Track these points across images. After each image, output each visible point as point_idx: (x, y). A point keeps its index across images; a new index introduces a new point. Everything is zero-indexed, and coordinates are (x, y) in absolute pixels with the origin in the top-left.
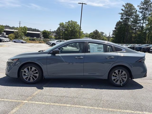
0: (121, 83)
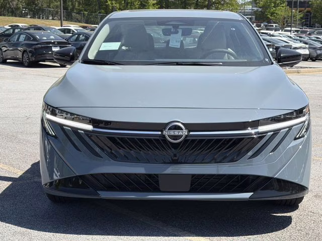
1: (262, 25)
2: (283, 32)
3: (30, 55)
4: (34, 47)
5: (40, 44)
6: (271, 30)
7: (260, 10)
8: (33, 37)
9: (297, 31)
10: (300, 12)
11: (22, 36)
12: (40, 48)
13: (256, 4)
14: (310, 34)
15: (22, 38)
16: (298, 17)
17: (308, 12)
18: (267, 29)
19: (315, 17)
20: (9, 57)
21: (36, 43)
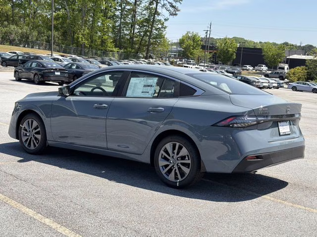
0: (176, 178)
1: (184, 60)
2: (198, 67)
3: (40, 76)
4: (43, 71)
5: (47, 70)
6: (191, 64)
7: (183, 50)
8: (42, 65)
9: (208, 66)
10: (210, 53)
11: (34, 64)
12: (46, 72)
13: (181, 46)
14: (216, 69)
15: (34, 65)
16: (208, 57)
17: (215, 53)
18: (188, 64)
19: (219, 57)
20: (23, 77)
21: (44, 69)
